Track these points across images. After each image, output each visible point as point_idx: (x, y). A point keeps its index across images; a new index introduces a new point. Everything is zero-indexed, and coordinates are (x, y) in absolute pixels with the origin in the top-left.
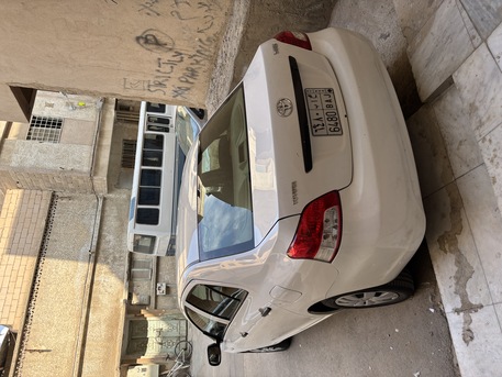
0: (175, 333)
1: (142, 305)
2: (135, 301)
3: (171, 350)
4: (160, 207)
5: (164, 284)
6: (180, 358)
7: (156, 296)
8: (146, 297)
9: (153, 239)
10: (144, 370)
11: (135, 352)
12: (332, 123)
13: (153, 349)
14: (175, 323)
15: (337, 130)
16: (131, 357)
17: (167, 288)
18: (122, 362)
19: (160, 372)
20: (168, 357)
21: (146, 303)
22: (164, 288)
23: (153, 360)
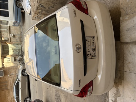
0: (18, 48)
1: (5, 41)
2: (3, 39)
3: (17, 53)
4: (9, 10)
5: (13, 34)
6: (20, 55)
7: (10, 38)
8: (7, 38)
9: (8, 21)
10: (9, 58)
11: (5, 54)
12: (93, 53)
13: (11, 53)
14: (17, 46)
15: (95, 56)
16: (4, 55)
17: (14, 35)
18: (2, 57)
19: (14, 59)
20: (16, 55)
21: (7, 40)
22: (13, 36)
23: (12, 56)
